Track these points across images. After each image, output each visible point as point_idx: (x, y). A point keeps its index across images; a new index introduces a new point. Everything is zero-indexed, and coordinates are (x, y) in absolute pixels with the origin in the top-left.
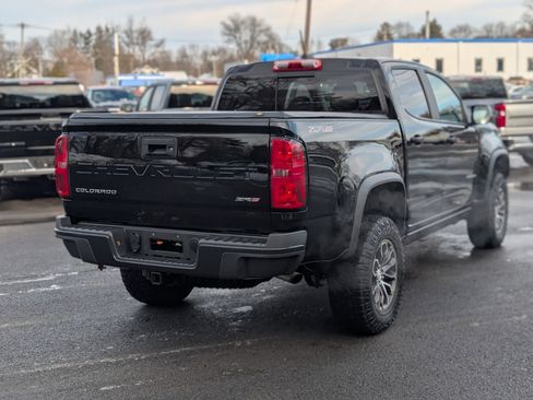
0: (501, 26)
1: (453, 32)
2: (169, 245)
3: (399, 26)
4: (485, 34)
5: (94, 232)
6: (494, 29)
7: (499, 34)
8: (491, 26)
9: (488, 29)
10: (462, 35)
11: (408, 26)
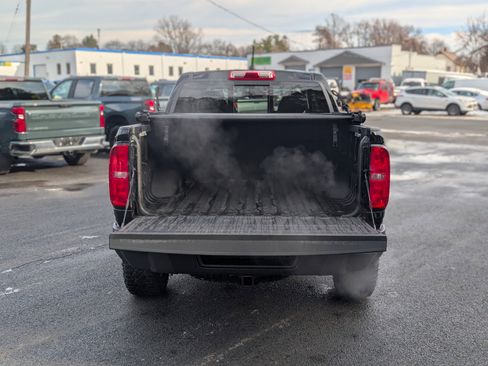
1: (108, 45)
3: (68, 38)
6: (136, 45)
7: (140, 48)
8: (134, 42)
9: (132, 45)
10: (114, 47)
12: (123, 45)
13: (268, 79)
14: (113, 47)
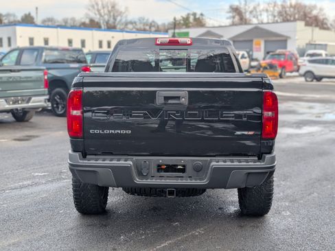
0: (73, 19)
1: (44, 21)
2: (171, 168)
3: (8, 15)
4: (63, 24)
5: (115, 163)
6: (69, 21)
7: (72, 24)
8: (67, 19)
9: (66, 21)
11: (14, 16)
12: (58, 21)
13: (186, 44)
14: (49, 23)
